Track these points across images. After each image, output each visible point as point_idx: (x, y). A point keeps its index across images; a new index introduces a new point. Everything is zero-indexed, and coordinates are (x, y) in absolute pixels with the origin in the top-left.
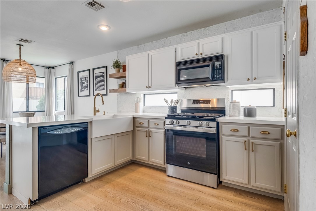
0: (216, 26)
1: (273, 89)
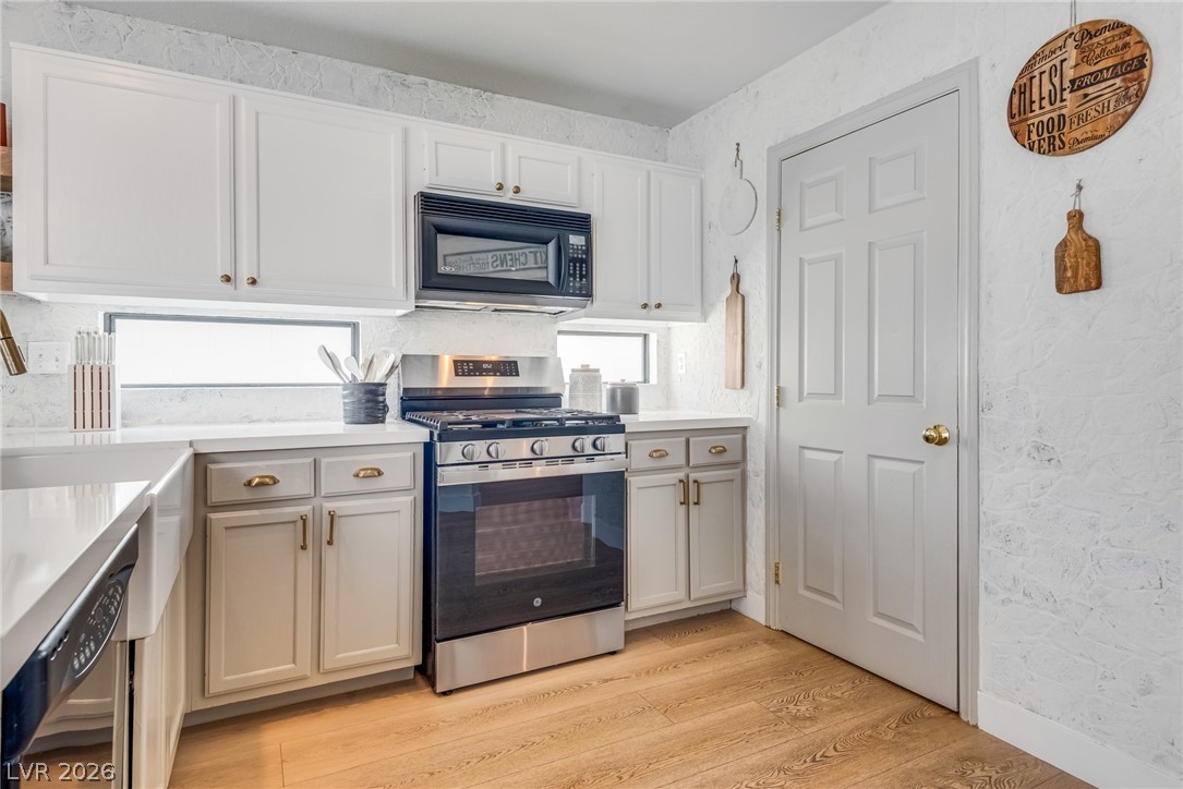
0: (516, 101)
1: (645, 336)
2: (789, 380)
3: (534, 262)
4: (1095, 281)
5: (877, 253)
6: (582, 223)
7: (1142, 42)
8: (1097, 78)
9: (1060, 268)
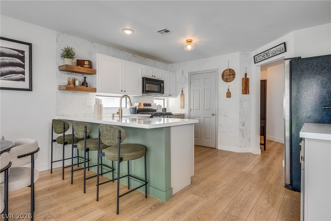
1: (164, 99)
2: (192, 107)
3: (155, 87)
4: (230, 97)
5: (205, 91)
6: (162, 82)
7: (235, 72)
8: (231, 75)
9: (227, 95)
